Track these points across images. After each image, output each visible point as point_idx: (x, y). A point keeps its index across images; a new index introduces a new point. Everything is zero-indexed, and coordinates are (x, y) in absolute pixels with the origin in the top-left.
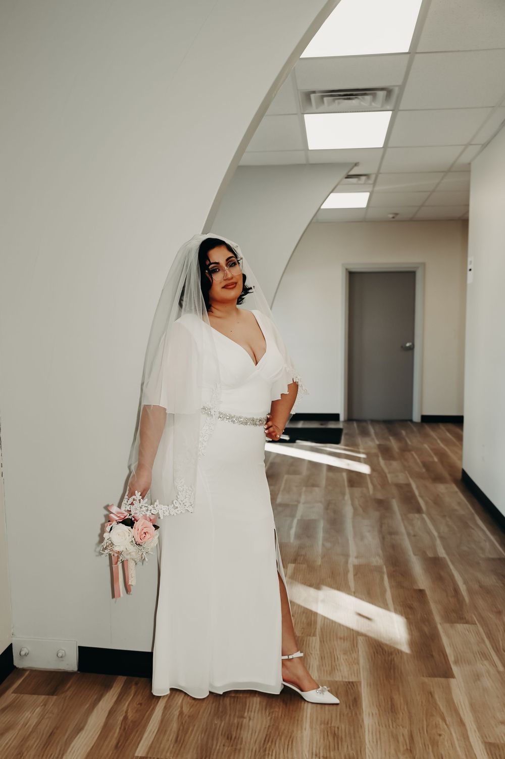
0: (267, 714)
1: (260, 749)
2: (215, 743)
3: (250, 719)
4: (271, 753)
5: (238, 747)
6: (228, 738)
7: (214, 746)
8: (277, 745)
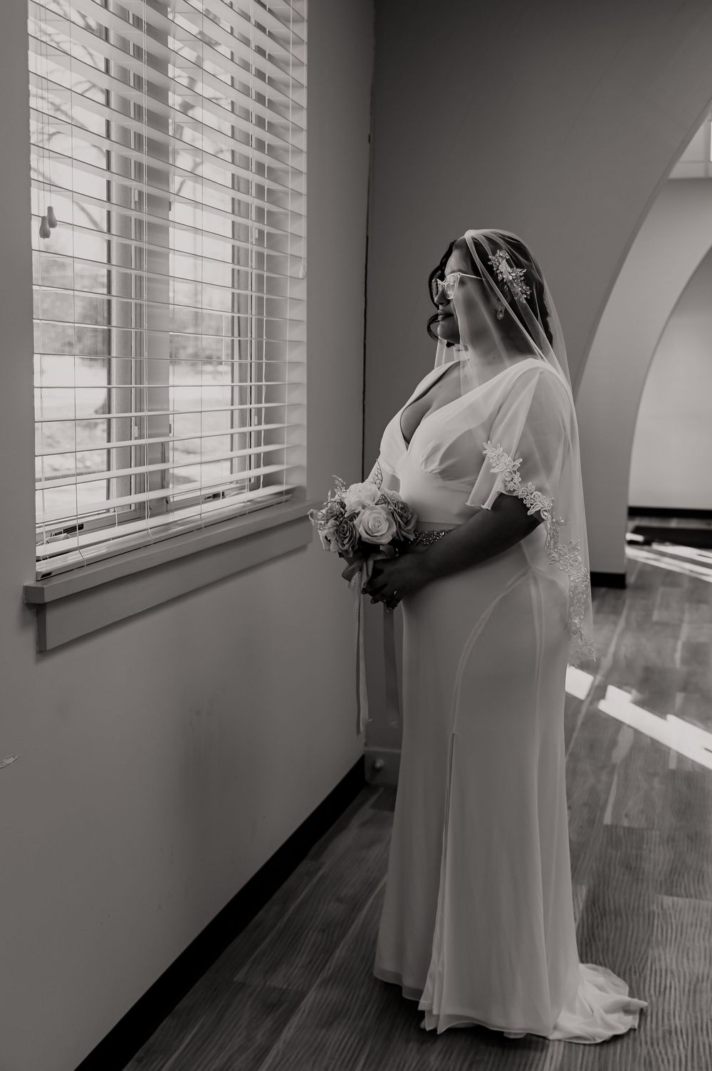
0: (670, 846)
1: (666, 881)
2: (612, 871)
3: (650, 851)
4: (679, 885)
5: (640, 877)
6: (627, 867)
7: (612, 875)
8: (686, 879)
